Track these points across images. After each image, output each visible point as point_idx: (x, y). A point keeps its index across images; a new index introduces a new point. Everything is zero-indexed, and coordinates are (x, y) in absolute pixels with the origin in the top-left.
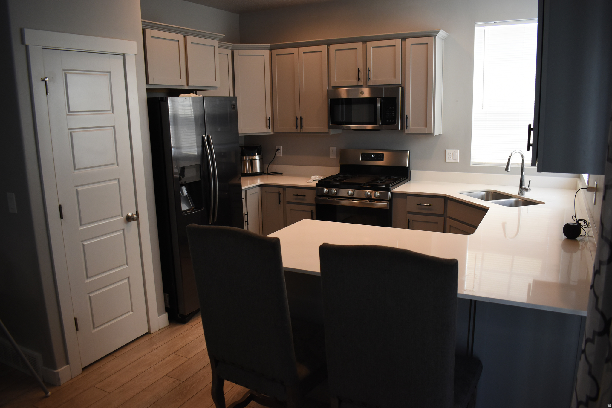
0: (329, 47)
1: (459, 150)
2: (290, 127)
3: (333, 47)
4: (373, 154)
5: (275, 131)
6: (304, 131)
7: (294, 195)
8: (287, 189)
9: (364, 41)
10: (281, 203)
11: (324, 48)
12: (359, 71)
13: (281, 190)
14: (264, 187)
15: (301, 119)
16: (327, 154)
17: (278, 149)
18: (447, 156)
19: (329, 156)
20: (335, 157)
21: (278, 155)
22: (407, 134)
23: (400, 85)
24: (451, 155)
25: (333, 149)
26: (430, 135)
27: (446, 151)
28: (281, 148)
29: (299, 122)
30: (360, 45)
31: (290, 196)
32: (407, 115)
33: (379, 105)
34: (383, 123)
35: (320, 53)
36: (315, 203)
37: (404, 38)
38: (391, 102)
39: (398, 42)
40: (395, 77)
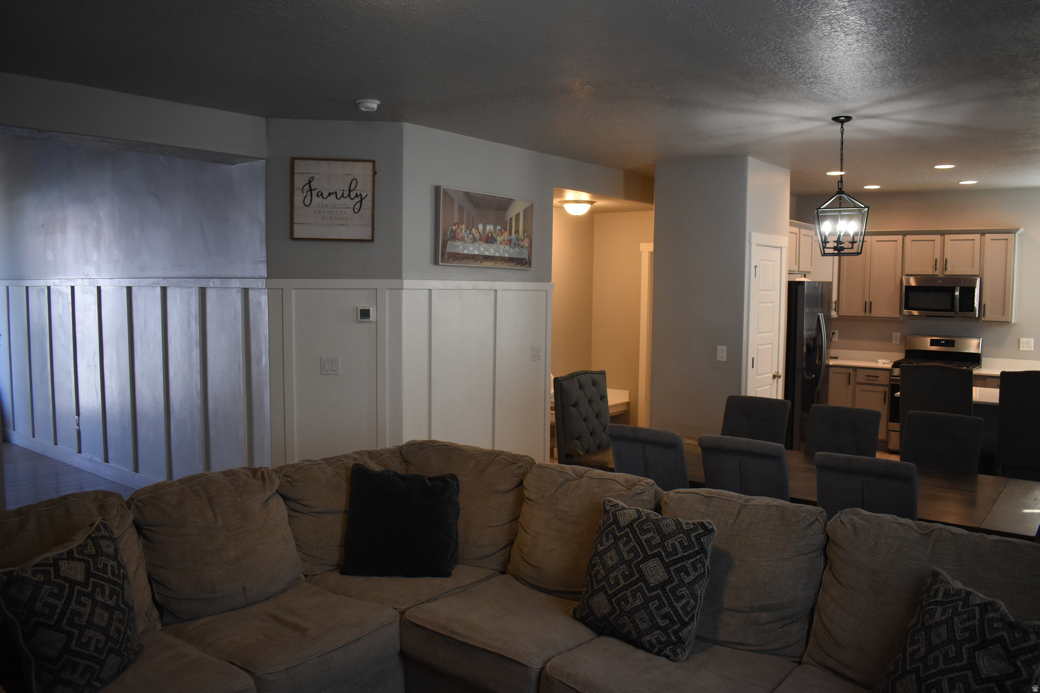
0: (904, 238)
1: (1033, 339)
2: (858, 311)
3: (908, 238)
4: (943, 340)
5: (840, 314)
6: (872, 316)
7: (866, 376)
8: (858, 370)
9: (943, 233)
10: (851, 384)
11: (899, 238)
12: (936, 261)
13: (851, 371)
14: (832, 368)
15: (871, 303)
16: (889, 339)
17: (834, 333)
18: (1021, 344)
19: (892, 341)
20: (899, 343)
21: (833, 340)
22: (983, 321)
23: (977, 276)
24: (1026, 343)
25: (897, 335)
26: (1007, 323)
27: (1019, 339)
28: (837, 332)
29: (867, 307)
30: (938, 238)
31: (861, 377)
32: (984, 304)
33: (957, 293)
34: (960, 310)
35: (895, 242)
36: (887, 383)
37: (983, 233)
38: (968, 292)
39: (977, 237)
40: (973, 268)
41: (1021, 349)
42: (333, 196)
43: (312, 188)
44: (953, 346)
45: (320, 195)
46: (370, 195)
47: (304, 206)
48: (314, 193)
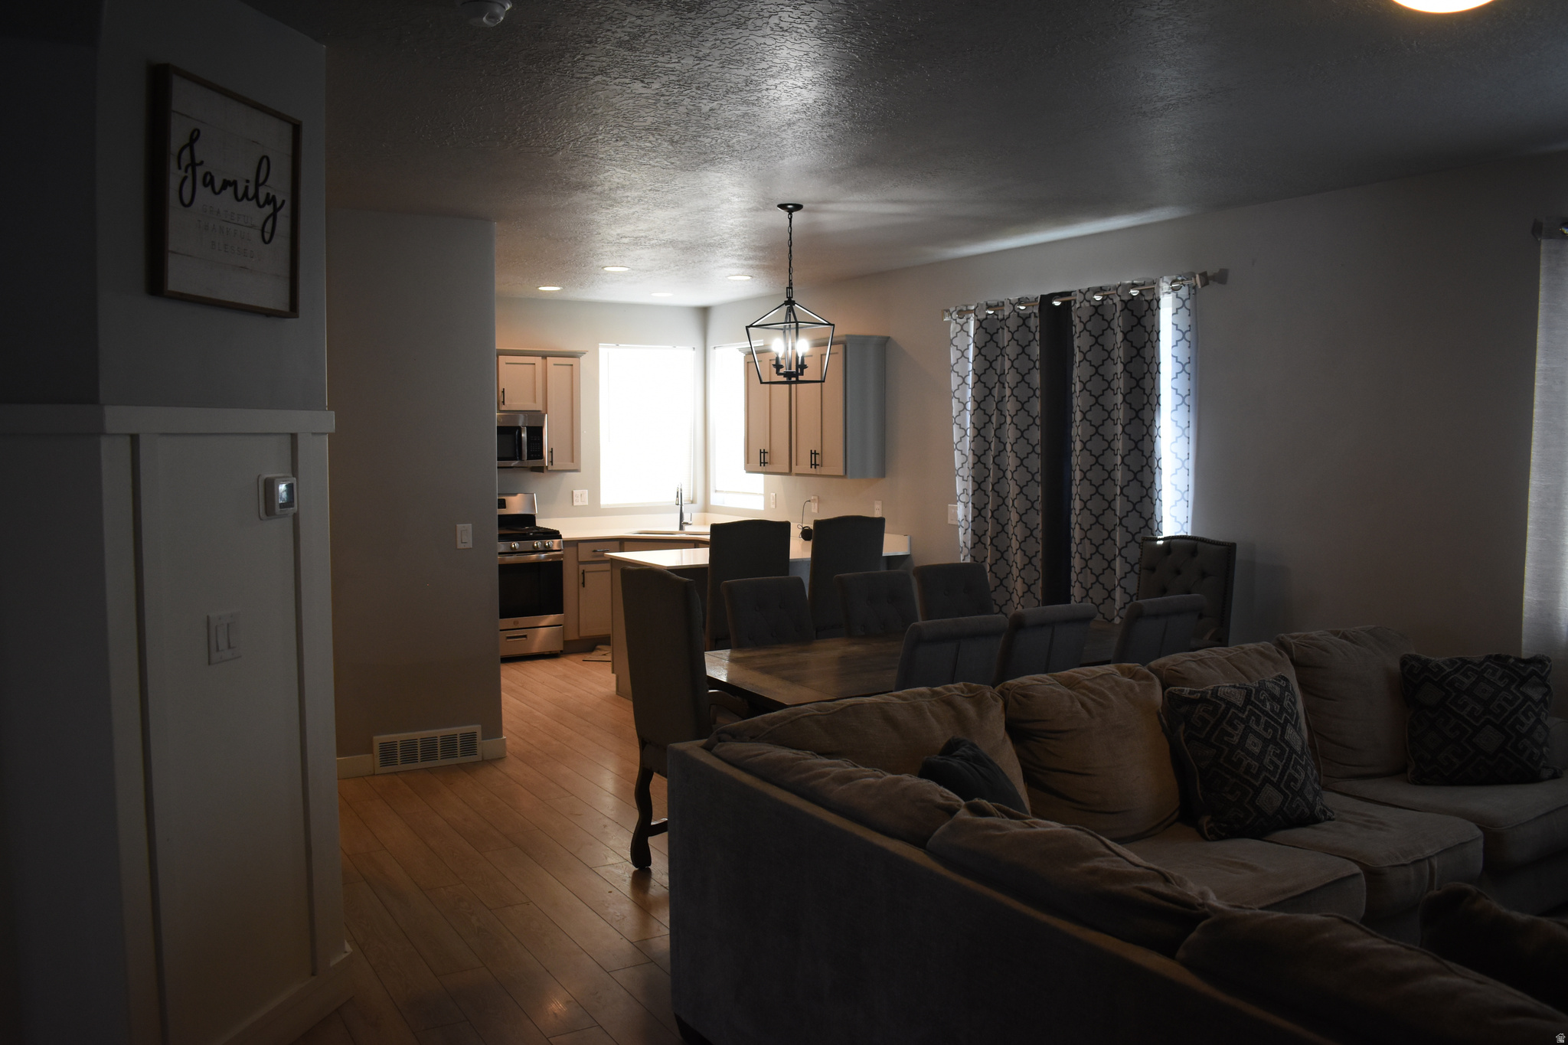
1: (587, 490)
18: (575, 498)
22: (550, 470)
23: (544, 413)
24: (580, 496)
26: (577, 471)
27: (573, 492)
32: (552, 449)
33: (524, 435)
34: (529, 458)
37: (545, 356)
38: (536, 433)
39: (538, 360)
40: (535, 401)
41: (575, 505)
42: (230, 190)
43: (197, 161)
44: (505, 507)
45: (209, 181)
46: (288, 204)
47: (182, 207)
48: (200, 172)
